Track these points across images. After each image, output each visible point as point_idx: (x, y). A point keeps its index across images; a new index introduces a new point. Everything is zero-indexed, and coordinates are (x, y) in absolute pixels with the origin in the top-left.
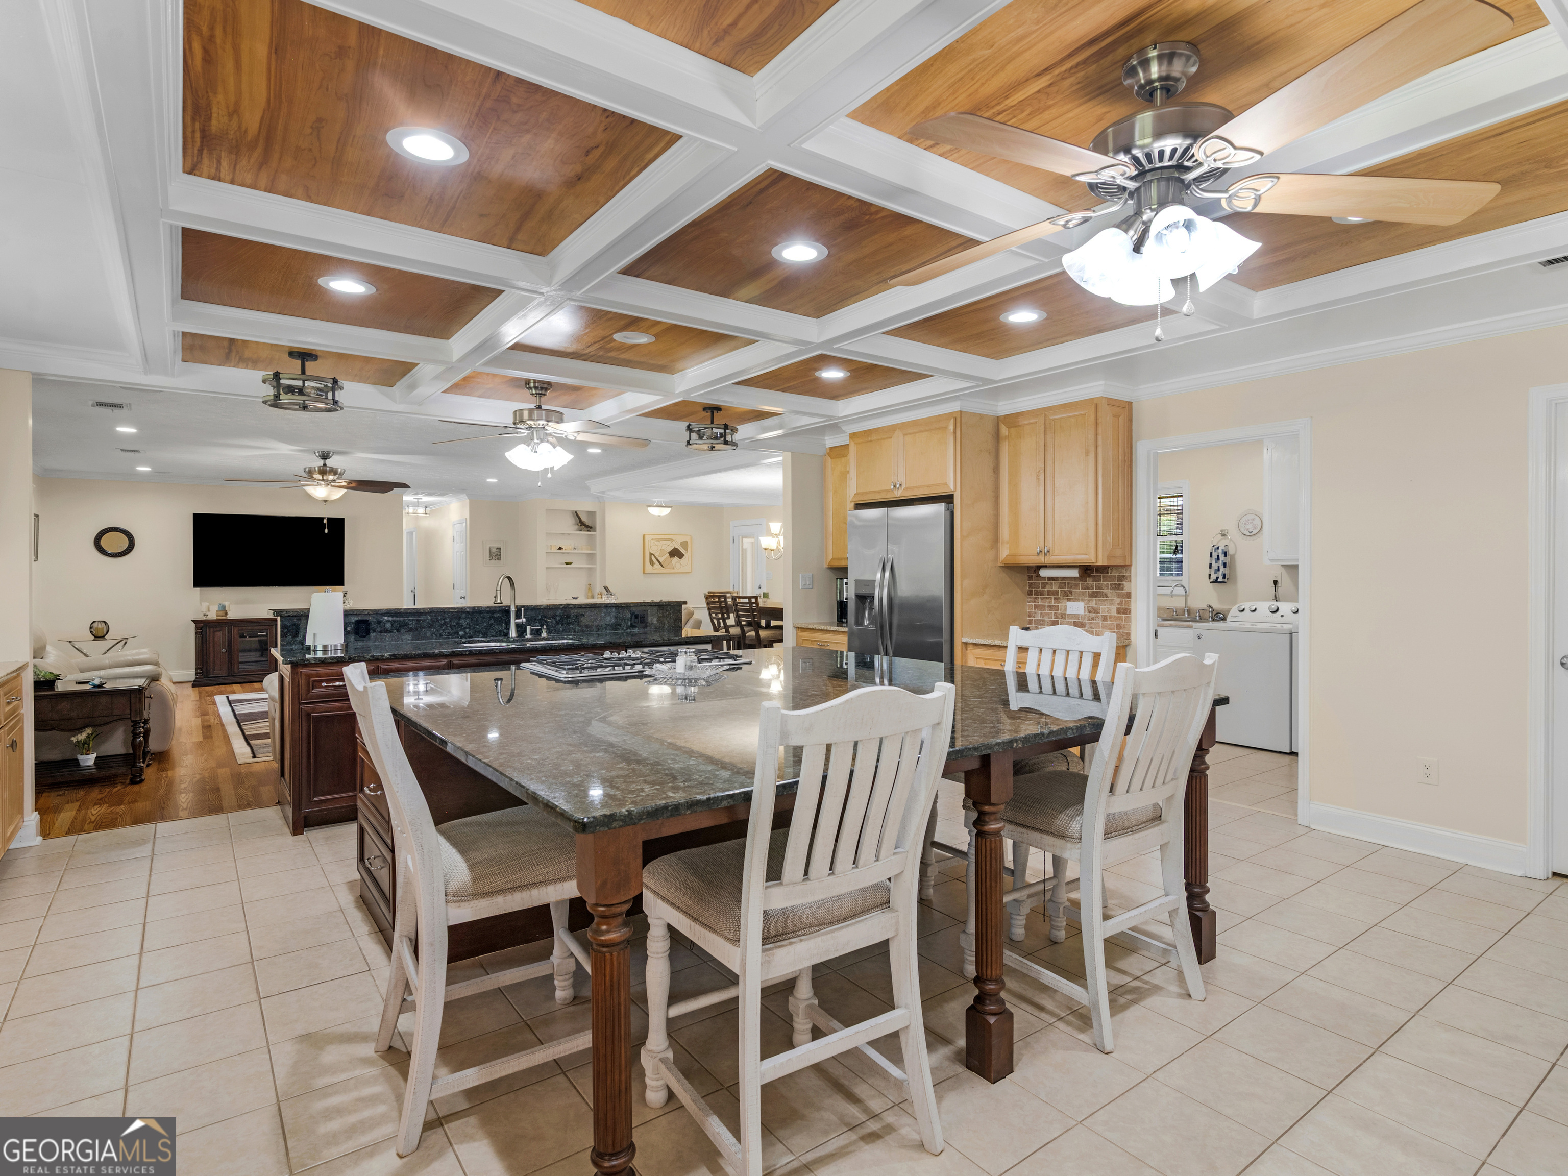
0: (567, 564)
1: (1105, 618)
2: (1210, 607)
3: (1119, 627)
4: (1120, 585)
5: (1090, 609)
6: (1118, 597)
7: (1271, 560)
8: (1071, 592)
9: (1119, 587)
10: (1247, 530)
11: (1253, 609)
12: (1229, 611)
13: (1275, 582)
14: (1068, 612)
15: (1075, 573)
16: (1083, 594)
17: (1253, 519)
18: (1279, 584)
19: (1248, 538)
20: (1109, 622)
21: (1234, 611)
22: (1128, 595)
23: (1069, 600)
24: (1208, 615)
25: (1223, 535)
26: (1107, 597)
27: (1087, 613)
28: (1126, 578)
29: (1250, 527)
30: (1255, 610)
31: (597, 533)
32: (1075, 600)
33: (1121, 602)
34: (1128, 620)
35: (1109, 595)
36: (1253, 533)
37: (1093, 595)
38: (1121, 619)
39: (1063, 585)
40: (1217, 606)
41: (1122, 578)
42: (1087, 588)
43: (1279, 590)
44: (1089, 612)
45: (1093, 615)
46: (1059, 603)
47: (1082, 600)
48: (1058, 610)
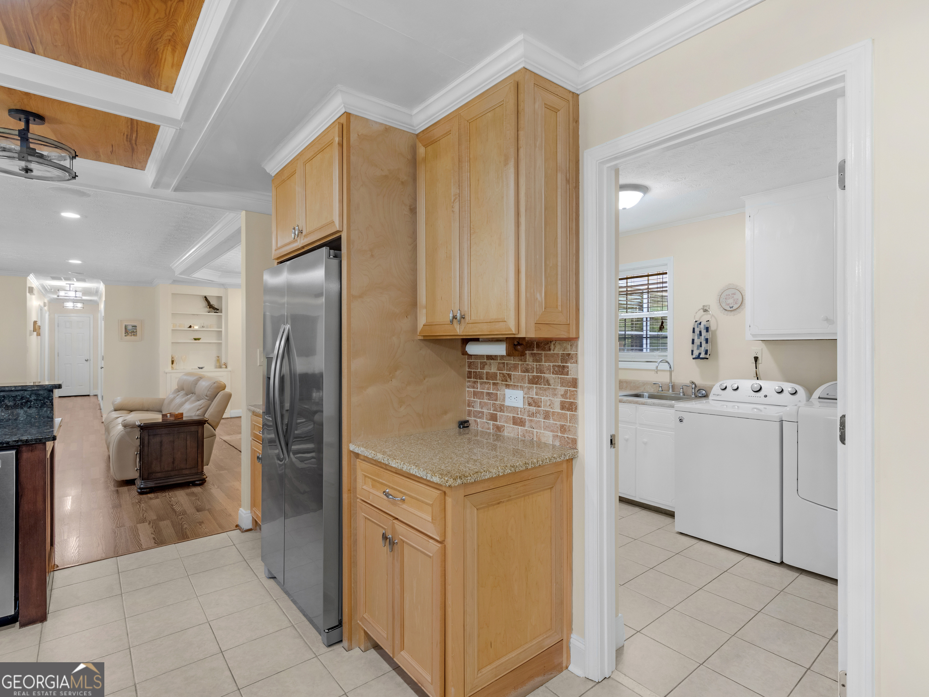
0: (195, 339)
1: (547, 416)
2: (693, 383)
3: (563, 429)
4: (564, 367)
5: (531, 401)
6: (562, 386)
7: (754, 335)
8: (510, 376)
9: (562, 370)
10: (728, 304)
11: (736, 388)
12: (711, 388)
13: (756, 359)
14: (508, 403)
15: (500, 350)
16: (523, 379)
17: (734, 294)
18: (760, 361)
19: (729, 313)
20: (551, 421)
21: (716, 389)
22: (574, 383)
23: (508, 386)
24: (690, 391)
25: (705, 311)
26: (549, 385)
27: (527, 406)
28: (572, 358)
29: (730, 301)
30: (738, 388)
31: (223, 314)
32: (515, 387)
33: (566, 392)
34: (574, 419)
35: (552, 382)
36: (734, 308)
37: (534, 381)
38: (564, 417)
39: (502, 365)
40: (699, 382)
41: (567, 357)
42: (527, 371)
43: (760, 366)
44: (530, 404)
45: (533, 409)
46: (498, 390)
47: (522, 388)
48: (496, 400)
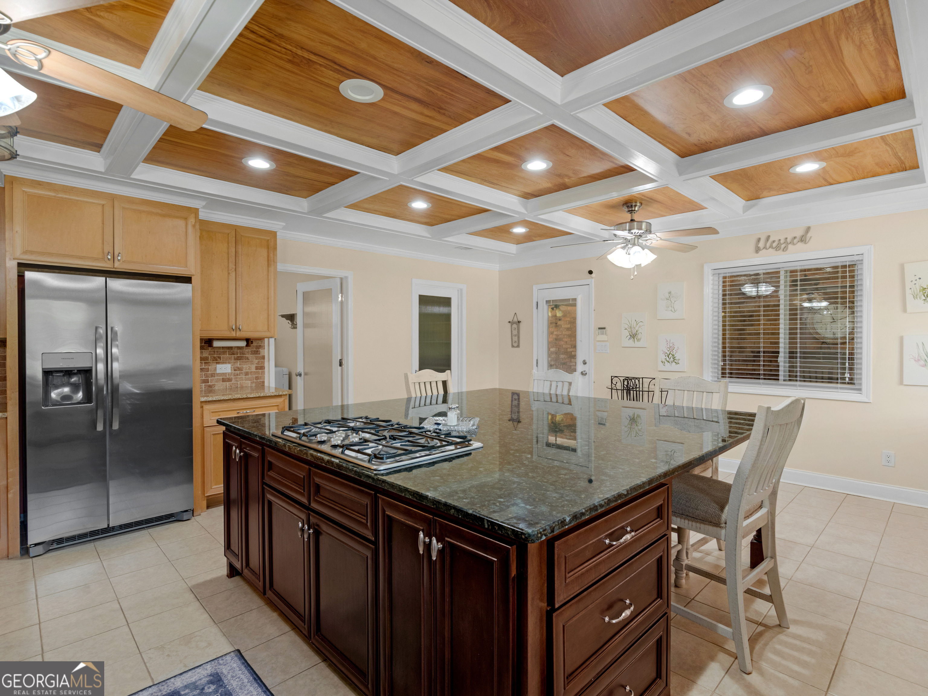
1: (247, 374)
3: (257, 378)
4: (257, 351)
5: (235, 368)
6: (256, 359)
8: (220, 358)
9: (256, 352)
14: (218, 371)
16: (230, 358)
20: (250, 376)
22: (263, 358)
23: (217, 363)
26: (248, 359)
27: (233, 372)
28: (262, 347)
32: (223, 363)
33: (259, 362)
34: (263, 373)
35: (250, 358)
37: (238, 359)
38: (258, 373)
39: (212, 352)
41: (259, 347)
42: (233, 354)
44: (235, 370)
45: (238, 372)
46: (209, 366)
47: (229, 363)
48: (208, 371)
